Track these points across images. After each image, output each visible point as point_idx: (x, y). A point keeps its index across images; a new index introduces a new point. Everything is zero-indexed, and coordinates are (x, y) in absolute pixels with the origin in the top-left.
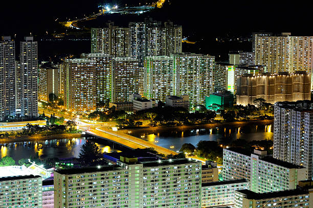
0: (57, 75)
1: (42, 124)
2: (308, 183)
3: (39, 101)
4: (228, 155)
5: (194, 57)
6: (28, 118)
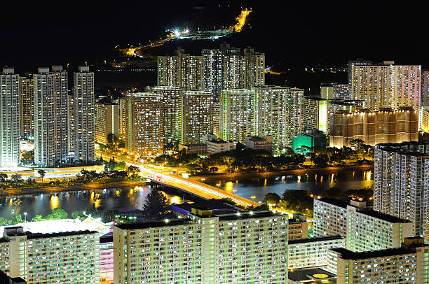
0: (117, 111)
2: (416, 241)
3: (96, 142)
5: (279, 90)
6: (82, 164)
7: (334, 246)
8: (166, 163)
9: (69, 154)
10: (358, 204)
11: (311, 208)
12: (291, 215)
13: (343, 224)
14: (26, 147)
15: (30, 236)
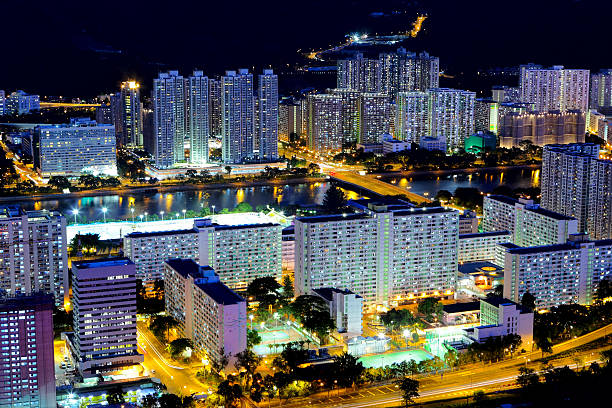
1: (282, 166)
3: (279, 141)
4: (489, 203)
7: (502, 241)
8: (344, 161)
9: (254, 151)
11: (481, 205)
12: (462, 212)
13: (511, 220)
14: (214, 145)
15: (218, 228)
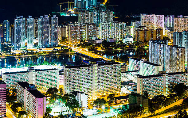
0: (65, 30)
2: (163, 72)
3: (58, 40)
5: (118, 23)
6: (54, 46)
7: (136, 74)
8: (81, 46)
9: (49, 43)
10: (144, 60)
11: (129, 61)
12: (122, 64)
13: (139, 67)
14: (35, 42)
15: (36, 70)
